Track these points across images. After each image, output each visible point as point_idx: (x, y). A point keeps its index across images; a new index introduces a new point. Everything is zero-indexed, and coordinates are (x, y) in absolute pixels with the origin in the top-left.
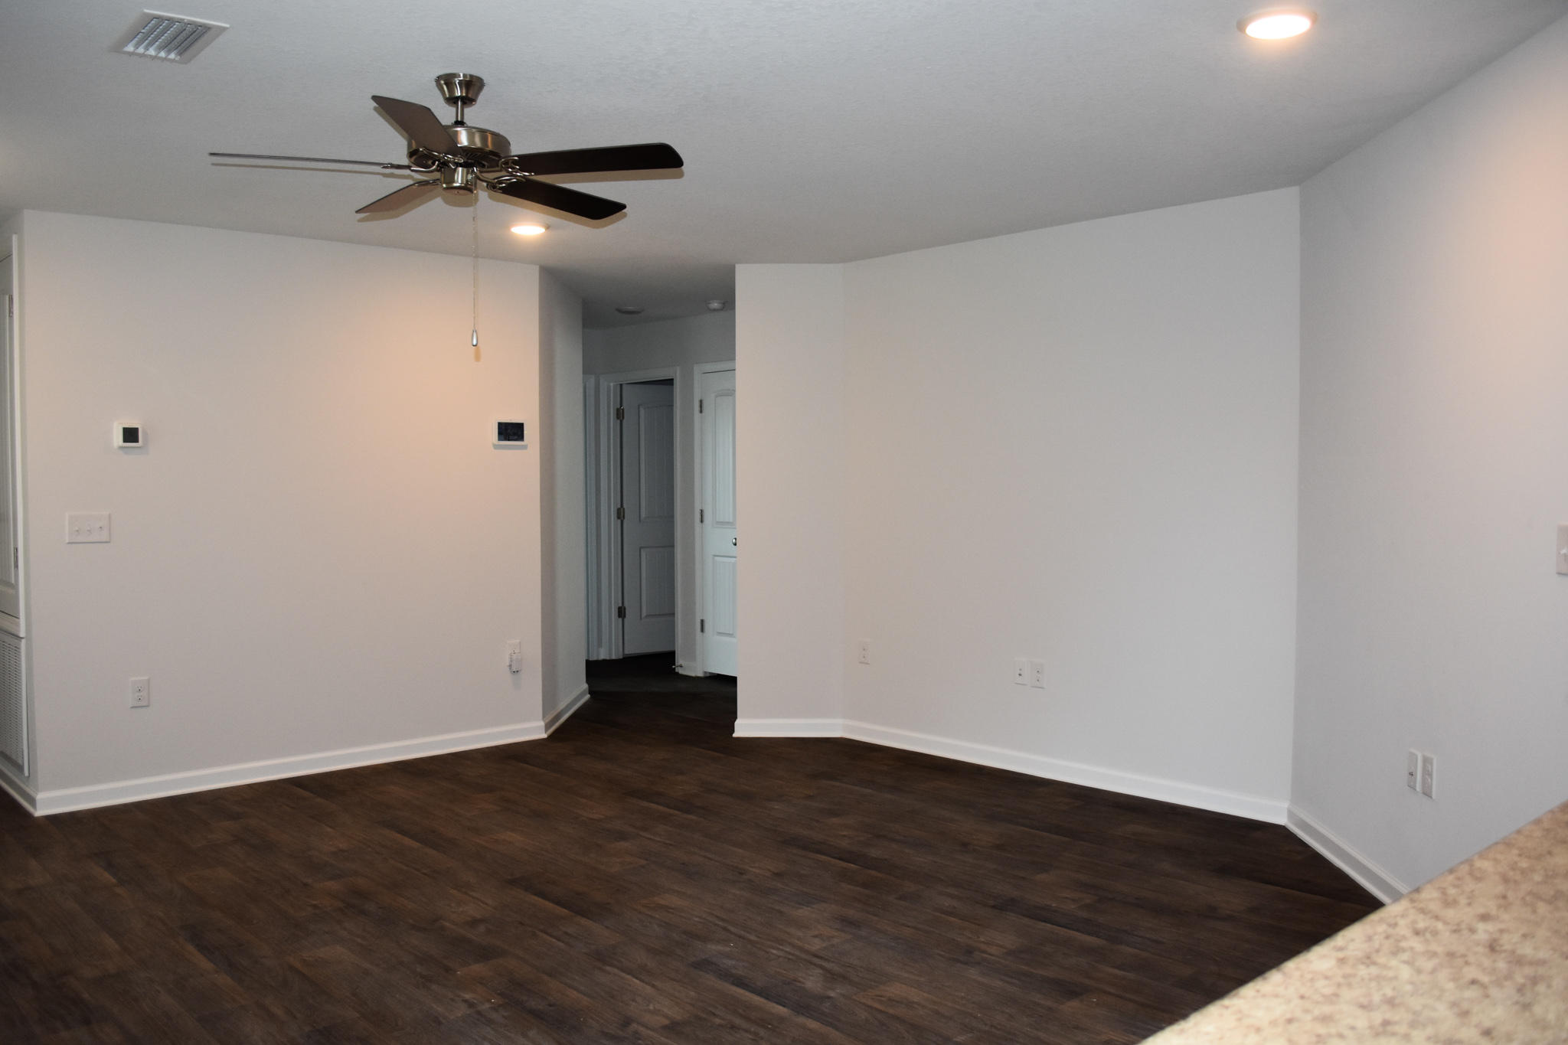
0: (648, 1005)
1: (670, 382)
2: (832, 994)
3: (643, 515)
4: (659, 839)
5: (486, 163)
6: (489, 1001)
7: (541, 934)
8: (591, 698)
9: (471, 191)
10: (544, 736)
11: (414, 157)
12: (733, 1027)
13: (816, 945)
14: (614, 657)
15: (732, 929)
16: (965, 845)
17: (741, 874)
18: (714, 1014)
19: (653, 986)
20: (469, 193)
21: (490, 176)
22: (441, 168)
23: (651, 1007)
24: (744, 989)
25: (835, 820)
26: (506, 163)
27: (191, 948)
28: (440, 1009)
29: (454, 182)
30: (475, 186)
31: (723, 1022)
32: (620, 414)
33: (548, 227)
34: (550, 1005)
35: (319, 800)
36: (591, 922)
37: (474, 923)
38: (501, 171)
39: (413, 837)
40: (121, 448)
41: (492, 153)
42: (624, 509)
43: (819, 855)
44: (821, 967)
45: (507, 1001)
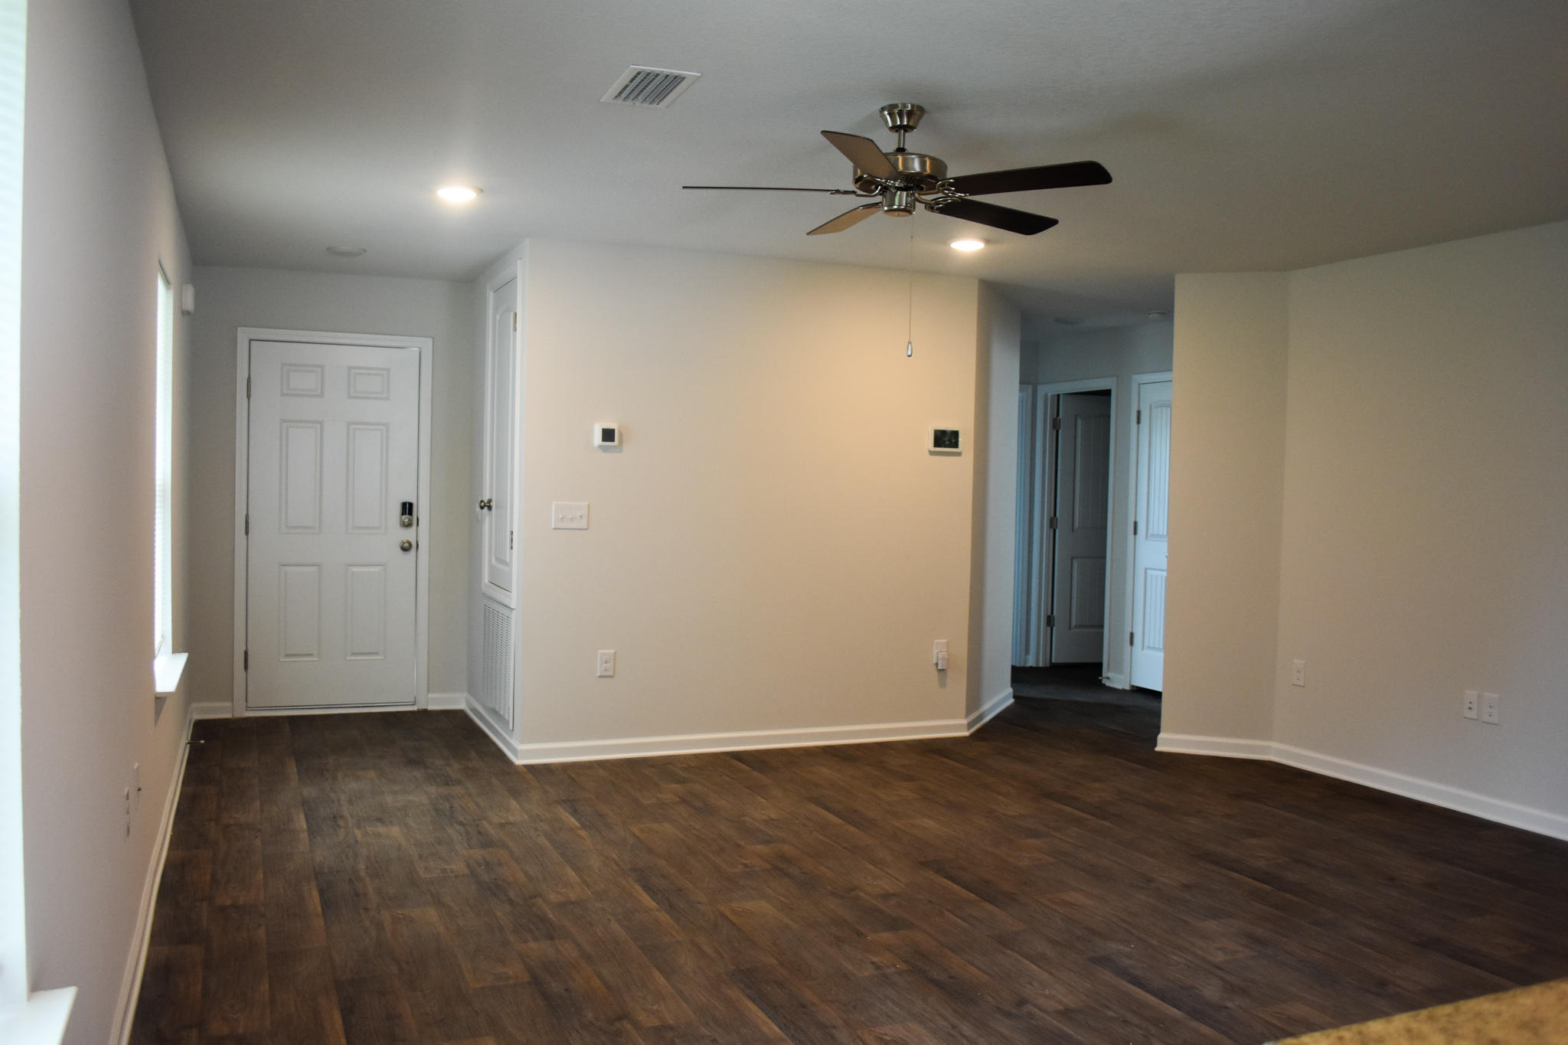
0: (1043, 990)
1: (1107, 393)
2: (1229, 1005)
3: (1076, 525)
4: (1070, 841)
5: (924, 186)
6: (895, 966)
7: (947, 913)
8: (1016, 702)
9: (910, 212)
10: (966, 734)
11: (859, 183)
12: (1125, 1022)
13: (1219, 958)
14: (1041, 665)
15: (1134, 931)
16: (1392, 879)
17: (1149, 881)
18: (1108, 1007)
19: (1051, 974)
20: (907, 214)
21: (929, 198)
22: (883, 192)
23: (1047, 992)
24: (1140, 988)
25: (1254, 841)
26: (943, 185)
27: (638, 888)
28: (850, 968)
29: (894, 205)
30: (914, 208)
31: (1115, 1015)
32: (1056, 425)
33: (987, 241)
34: (951, 977)
35: (755, 773)
36: (996, 908)
37: (887, 896)
38: (937, 193)
39: (837, 814)
40: (600, 447)
41: (929, 176)
42: (1057, 519)
43: (1231, 873)
44: (1222, 979)
45: (910, 968)
